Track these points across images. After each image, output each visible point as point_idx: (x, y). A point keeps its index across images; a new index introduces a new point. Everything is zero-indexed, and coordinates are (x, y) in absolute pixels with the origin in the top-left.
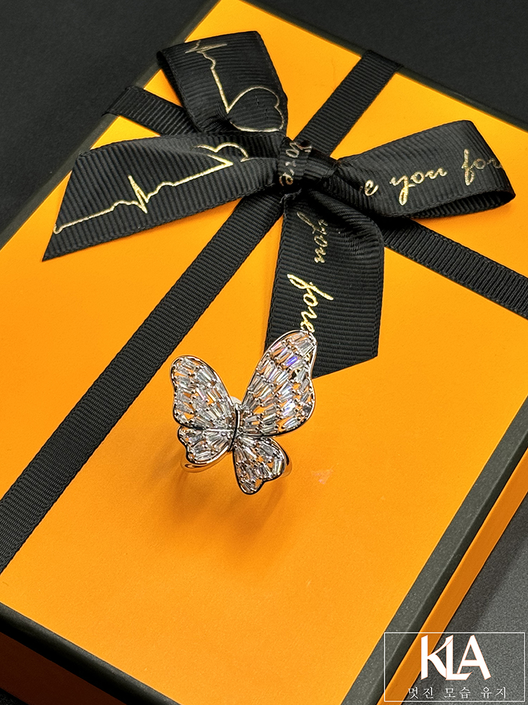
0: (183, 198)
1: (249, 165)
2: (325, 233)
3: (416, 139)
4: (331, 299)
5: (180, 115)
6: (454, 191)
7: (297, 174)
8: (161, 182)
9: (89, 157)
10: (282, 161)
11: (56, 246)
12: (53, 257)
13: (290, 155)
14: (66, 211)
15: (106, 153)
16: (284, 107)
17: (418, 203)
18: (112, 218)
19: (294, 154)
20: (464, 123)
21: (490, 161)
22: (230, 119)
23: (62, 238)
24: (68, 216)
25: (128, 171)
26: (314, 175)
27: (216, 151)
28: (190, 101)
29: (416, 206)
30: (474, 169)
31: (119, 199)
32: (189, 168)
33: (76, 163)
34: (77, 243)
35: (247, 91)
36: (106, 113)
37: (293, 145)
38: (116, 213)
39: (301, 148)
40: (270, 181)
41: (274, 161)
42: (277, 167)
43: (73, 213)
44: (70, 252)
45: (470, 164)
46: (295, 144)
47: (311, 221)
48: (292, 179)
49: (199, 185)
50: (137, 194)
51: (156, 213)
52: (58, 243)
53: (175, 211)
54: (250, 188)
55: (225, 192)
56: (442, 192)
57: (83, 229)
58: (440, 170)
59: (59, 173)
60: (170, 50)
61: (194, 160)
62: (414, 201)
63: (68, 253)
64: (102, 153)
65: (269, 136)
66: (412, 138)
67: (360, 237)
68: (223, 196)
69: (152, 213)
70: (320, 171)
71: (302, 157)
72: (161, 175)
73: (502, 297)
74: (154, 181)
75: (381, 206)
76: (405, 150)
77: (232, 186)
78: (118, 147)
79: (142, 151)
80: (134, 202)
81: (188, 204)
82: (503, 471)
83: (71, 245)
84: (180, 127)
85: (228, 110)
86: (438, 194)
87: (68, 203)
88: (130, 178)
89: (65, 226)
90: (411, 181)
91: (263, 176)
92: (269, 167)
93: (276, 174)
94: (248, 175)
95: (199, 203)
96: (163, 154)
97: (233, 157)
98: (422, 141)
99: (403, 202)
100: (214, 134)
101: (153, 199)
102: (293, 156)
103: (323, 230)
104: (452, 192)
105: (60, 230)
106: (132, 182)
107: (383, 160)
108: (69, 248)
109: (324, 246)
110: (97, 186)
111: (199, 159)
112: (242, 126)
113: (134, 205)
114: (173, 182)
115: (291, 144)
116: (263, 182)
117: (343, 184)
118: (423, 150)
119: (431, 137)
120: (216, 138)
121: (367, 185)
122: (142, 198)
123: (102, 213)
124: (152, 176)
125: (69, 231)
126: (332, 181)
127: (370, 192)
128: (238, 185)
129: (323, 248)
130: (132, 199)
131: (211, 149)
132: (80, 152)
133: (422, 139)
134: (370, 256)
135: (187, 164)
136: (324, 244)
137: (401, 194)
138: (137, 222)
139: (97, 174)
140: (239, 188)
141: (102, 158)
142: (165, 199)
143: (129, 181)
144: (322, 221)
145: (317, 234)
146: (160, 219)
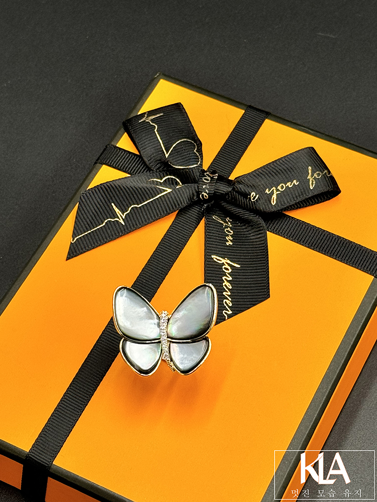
0: (144, 214)
1: (181, 189)
2: (231, 226)
3: (280, 162)
4: (239, 266)
5: (139, 160)
6: (303, 193)
7: (210, 192)
8: (131, 205)
9: (88, 194)
10: (201, 185)
11: (74, 251)
12: (72, 257)
13: (205, 181)
14: (77, 228)
15: (97, 191)
16: (200, 150)
17: (282, 203)
18: (104, 230)
19: (208, 180)
20: (308, 149)
21: (324, 172)
22: (168, 161)
23: (76, 245)
24: (79, 231)
25: (111, 200)
26: (220, 192)
27: (162, 181)
28: (144, 152)
29: (282, 205)
30: (315, 178)
31: (108, 218)
32: (146, 195)
33: (81, 198)
34: (85, 248)
35: (177, 143)
36: (96, 163)
38: (106, 226)
39: (212, 176)
40: (195, 198)
41: (196, 185)
42: (198, 189)
43: (82, 229)
44: (82, 253)
45: (312, 175)
46: (208, 173)
47: (222, 220)
48: (207, 196)
49: (153, 205)
50: (118, 214)
51: (129, 225)
52: (74, 248)
53: (141, 222)
54: (183, 204)
55: (169, 208)
56: (297, 194)
57: (88, 238)
58: (295, 181)
59: (71, 205)
60: (130, 121)
61: (149, 190)
62: (280, 202)
63: (81, 254)
64: (95, 190)
65: (192, 170)
66: (277, 162)
67: (252, 226)
68: (168, 210)
69: (128, 225)
70: (224, 188)
71: (213, 182)
72: (131, 201)
73: (337, 255)
74: (127, 205)
75: (262, 207)
76: (274, 170)
77: (172, 203)
78: (104, 186)
79: (118, 187)
80: (116, 219)
81: (148, 217)
82: (343, 362)
83: (82, 249)
84: (140, 168)
85: (167, 156)
86: (294, 196)
87: (78, 223)
88: (113, 204)
89: (77, 237)
90: (278, 190)
91: (190, 193)
92: (193, 189)
93: (198, 193)
94: (181, 196)
95: (154, 216)
96: (130, 188)
97: (172, 186)
98: (284, 163)
99: (274, 203)
100: (160, 171)
101: (128, 217)
102: (207, 182)
103: (229, 224)
104: (302, 194)
105: (75, 240)
106: (114, 207)
107: (261, 177)
108: (81, 251)
109: (231, 234)
110: (94, 211)
111: (152, 189)
112: (176, 165)
114: (138, 205)
115: (205, 174)
116: (191, 199)
117: (237, 196)
118: (284, 170)
119: (289, 160)
120: (161, 174)
121: (252, 195)
122: (121, 216)
123: (98, 227)
124: (125, 202)
125: (80, 240)
126: (231, 194)
127: (253, 199)
128: (176, 202)
129: (230, 235)
130: (114, 217)
131: (159, 180)
132: (82, 191)
133: (283, 162)
134: (259, 236)
135: (145, 193)
137: (272, 198)
138: (119, 231)
139: (93, 204)
140: (177, 204)
141: (95, 194)
142: (134, 215)
143: (112, 206)
144: (228, 218)
145: (227, 227)
146: (132, 227)
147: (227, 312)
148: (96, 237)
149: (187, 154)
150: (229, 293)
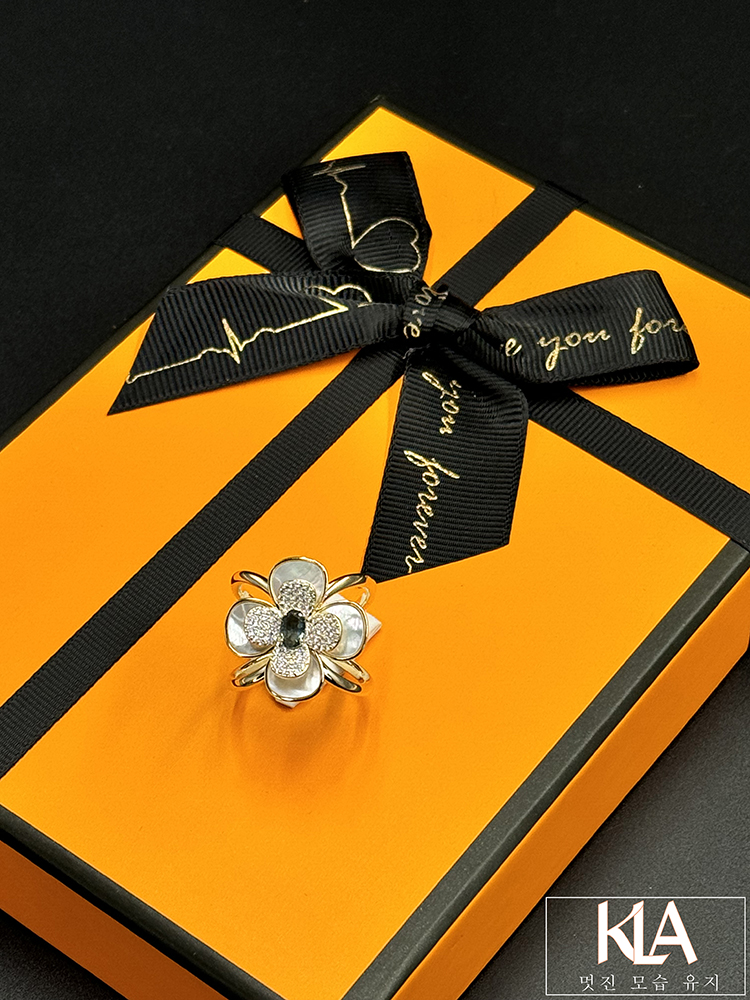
0: (284, 348)
2: (457, 397)
3: (581, 291)
4: (457, 477)
5: (299, 248)
6: (617, 357)
7: (424, 325)
8: (260, 328)
9: (179, 295)
10: (409, 308)
11: (126, 398)
12: (121, 411)
13: (420, 302)
14: (144, 357)
15: (199, 292)
16: (424, 244)
18: (196, 369)
19: (425, 300)
20: (646, 274)
21: (669, 322)
23: (135, 389)
24: (146, 363)
25: (222, 313)
26: (445, 326)
27: (334, 293)
28: (313, 236)
29: (569, 372)
30: (645, 333)
31: (208, 346)
32: (295, 313)
33: (163, 301)
34: (150, 396)
35: (380, 223)
36: (211, 243)
37: (426, 290)
38: (202, 362)
39: (435, 294)
40: (394, 333)
41: (399, 308)
42: (402, 315)
43: (151, 359)
44: (142, 406)
45: (641, 326)
46: (430, 289)
47: (442, 384)
48: (419, 332)
49: (304, 333)
50: (231, 341)
51: (250, 365)
52: (129, 395)
53: (273, 364)
54: (366, 339)
55: (336, 343)
57: (161, 380)
58: (602, 333)
59: (143, 312)
61: (301, 303)
62: (566, 366)
63: (138, 407)
64: (195, 290)
65: (398, 278)
66: (576, 290)
68: (333, 349)
69: (246, 363)
70: (455, 321)
71: (435, 305)
72: (261, 319)
74: (252, 326)
75: (524, 369)
76: (565, 305)
77: (344, 335)
78: (214, 283)
79: (242, 290)
80: (225, 350)
81: (290, 355)
83: (144, 398)
84: (298, 263)
85: (353, 244)
87: (147, 349)
88: (224, 321)
89: (140, 376)
90: (563, 343)
91: (384, 325)
92: (393, 315)
93: (401, 323)
94: (364, 322)
95: (303, 355)
96: (265, 294)
97: (352, 301)
98: (588, 295)
99: (550, 366)
100: (334, 273)
101: (248, 348)
102: (423, 303)
103: (455, 392)
104: (615, 360)
105: (136, 378)
106: (226, 326)
107: (536, 316)
108: (140, 401)
109: (453, 413)
110: (183, 330)
111: (308, 302)
112: (368, 264)
113: (225, 354)
114: (275, 328)
115: (423, 289)
116: (384, 332)
117: (478, 340)
118: (585, 305)
120: (335, 278)
121: (508, 343)
122: (236, 345)
123: (186, 362)
124: (250, 319)
125: (143, 381)
126: (467, 335)
127: (511, 352)
128: (352, 335)
129: (452, 415)
130: (222, 347)
131: (329, 291)
133: (588, 291)
135: (293, 307)
136: (455, 410)
137: (550, 358)
138: (226, 373)
139: (185, 315)
140: (353, 339)
141: (194, 298)
142: (262, 347)
143: (223, 325)
144: (454, 382)
145: (447, 398)
146: (254, 371)
147: (414, 559)
148: (178, 379)
149: (395, 248)
150: (426, 525)
